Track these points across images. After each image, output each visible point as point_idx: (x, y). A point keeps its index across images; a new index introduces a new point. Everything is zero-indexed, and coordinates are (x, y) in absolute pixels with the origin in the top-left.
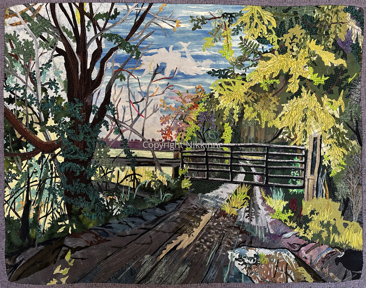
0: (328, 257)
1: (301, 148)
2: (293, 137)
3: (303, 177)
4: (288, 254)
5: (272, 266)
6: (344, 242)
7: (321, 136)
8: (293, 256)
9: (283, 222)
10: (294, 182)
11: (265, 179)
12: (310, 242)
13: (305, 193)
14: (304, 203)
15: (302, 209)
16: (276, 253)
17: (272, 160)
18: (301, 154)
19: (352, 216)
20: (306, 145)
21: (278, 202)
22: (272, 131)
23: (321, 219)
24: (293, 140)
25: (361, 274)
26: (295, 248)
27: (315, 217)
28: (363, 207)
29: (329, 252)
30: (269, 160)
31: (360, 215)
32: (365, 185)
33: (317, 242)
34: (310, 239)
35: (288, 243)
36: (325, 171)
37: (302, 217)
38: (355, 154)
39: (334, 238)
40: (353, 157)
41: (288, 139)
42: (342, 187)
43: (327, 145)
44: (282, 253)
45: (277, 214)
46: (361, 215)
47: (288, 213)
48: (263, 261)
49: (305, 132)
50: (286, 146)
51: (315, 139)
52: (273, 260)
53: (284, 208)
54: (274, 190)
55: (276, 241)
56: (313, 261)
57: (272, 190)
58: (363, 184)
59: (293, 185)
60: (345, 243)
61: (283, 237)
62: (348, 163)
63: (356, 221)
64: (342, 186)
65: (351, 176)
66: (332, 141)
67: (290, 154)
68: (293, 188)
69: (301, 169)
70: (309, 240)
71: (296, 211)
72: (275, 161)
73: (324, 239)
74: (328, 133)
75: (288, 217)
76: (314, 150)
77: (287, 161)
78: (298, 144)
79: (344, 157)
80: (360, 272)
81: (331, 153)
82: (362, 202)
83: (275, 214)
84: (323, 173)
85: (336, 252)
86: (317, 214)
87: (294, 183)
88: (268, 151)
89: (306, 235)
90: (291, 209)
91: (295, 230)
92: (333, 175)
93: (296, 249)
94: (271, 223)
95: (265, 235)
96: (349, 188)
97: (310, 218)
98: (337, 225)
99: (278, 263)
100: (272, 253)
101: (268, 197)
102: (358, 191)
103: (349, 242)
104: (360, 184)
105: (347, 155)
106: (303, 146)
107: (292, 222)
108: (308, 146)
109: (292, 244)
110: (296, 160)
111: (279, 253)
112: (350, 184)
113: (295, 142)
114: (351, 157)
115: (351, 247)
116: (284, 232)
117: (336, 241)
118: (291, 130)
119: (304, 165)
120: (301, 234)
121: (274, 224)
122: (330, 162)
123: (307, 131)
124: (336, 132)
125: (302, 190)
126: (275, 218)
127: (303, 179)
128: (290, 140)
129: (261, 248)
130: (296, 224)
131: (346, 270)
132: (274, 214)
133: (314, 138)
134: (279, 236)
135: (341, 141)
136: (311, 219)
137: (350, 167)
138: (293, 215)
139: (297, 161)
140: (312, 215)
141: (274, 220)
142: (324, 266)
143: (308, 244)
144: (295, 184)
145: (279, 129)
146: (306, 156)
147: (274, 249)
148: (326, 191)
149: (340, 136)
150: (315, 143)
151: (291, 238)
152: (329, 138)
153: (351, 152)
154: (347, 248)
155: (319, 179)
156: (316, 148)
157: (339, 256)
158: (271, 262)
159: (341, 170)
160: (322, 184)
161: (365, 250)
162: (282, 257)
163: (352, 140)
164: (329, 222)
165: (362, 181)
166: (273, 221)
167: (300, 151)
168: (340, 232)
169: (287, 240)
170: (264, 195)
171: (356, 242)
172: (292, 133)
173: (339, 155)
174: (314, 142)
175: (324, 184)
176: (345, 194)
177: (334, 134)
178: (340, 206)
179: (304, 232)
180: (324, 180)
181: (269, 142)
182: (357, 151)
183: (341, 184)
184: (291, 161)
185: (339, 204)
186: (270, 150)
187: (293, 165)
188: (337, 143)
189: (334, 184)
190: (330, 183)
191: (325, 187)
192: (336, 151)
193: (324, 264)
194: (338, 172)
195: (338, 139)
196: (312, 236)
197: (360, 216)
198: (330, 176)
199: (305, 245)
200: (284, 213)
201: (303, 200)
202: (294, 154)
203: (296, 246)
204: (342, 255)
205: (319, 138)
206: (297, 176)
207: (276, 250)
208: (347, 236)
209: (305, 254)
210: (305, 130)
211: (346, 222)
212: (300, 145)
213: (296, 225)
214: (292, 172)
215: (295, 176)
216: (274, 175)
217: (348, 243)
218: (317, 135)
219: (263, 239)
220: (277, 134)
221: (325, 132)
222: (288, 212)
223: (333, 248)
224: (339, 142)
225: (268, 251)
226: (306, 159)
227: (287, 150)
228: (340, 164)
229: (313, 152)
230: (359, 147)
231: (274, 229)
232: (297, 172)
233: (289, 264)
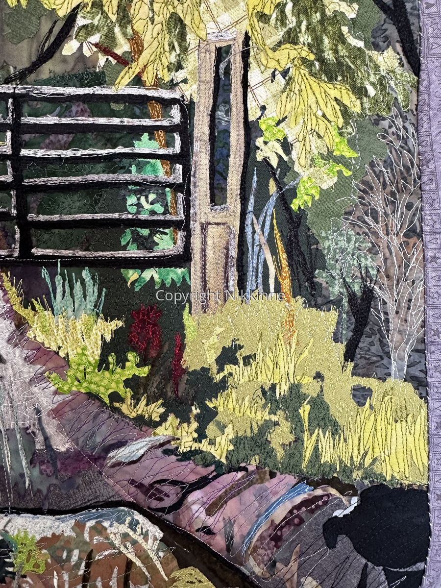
0: (296, 521)
1: (166, 94)
2: (123, 47)
3: (181, 216)
4: (133, 525)
5: (66, 577)
6: (357, 460)
7: (247, 38)
8: (156, 532)
9: (107, 401)
10: (145, 238)
11: (17, 236)
12: (221, 470)
13: (195, 282)
14: (189, 321)
15: (182, 347)
16: (79, 527)
17: (40, 153)
18: (165, 123)
19: (386, 359)
20: (185, 81)
21: (79, 325)
22: (31, 22)
23: (265, 379)
24: (124, 61)
25: (423, 572)
26: (161, 499)
27: (239, 373)
28: (429, 321)
29: (298, 500)
30: (24, 152)
31: (416, 351)
32: (433, 233)
33: (251, 468)
34: (224, 460)
35: (133, 482)
36: (272, 187)
37: (185, 377)
38: (394, 111)
39: (316, 448)
40: (385, 124)
41: (102, 60)
42: (343, 251)
43: (274, 75)
44: (106, 524)
45: (80, 375)
46: (420, 351)
47: (123, 367)
48: (28, 561)
49: (177, 24)
50: (98, 90)
51: (222, 53)
52: (69, 557)
53: (107, 349)
54: (59, 280)
55: (79, 481)
56: (237, 539)
57: (48, 280)
58: (426, 229)
59: (141, 253)
60: (362, 464)
61: (110, 463)
62: (363, 150)
63: (401, 377)
64: (343, 244)
65: (378, 201)
66: (294, 53)
67: (116, 121)
68: (141, 264)
69: (170, 186)
70: (219, 464)
71: (158, 355)
72: (53, 153)
73: (280, 453)
74: (273, 21)
75: (127, 383)
76: (220, 99)
77: (104, 152)
78: (148, 78)
79: (347, 123)
80: (420, 566)
81: (289, 106)
82: (425, 302)
83: (71, 373)
84: (263, 196)
85: (325, 499)
86: (247, 360)
87: (146, 244)
88: (18, 113)
89: (204, 446)
90: (134, 349)
91: (160, 430)
92: (305, 203)
93: (167, 503)
94: (57, 412)
95: (31, 462)
96: (373, 251)
97: (219, 377)
98: (328, 398)
99: (88, 566)
100: (65, 526)
101: (34, 309)
102: (409, 260)
103: (374, 460)
104: (414, 233)
105: (362, 115)
106: (172, 85)
107: (143, 402)
108: (195, 87)
109: (151, 485)
110: (144, 145)
111: (91, 528)
112: (375, 234)
113: (135, 69)
114: (376, 123)
115: (382, 476)
116: (110, 440)
117: (326, 458)
118: (114, 18)
119: (179, 167)
120: (187, 443)
121: (70, 415)
122: (287, 146)
123: (187, 22)
124: (308, 15)
125: (180, 271)
126: (70, 391)
127: (184, 226)
128: (114, 62)
129: (18, 511)
130: (163, 405)
131: (366, 566)
132: (63, 377)
133: (219, 50)
134: (95, 459)
135: (329, 55)
136: (224, 380)
137: (372, 165)
138: (144, 371)
139: (147, 151)
140: (228, 368)
141: (68, 397)
142: (278, 554)
143: (215, 477)
144: (150, 249)
145: (61, 13)
146: (185, 129)
147: (74, 511)
148: (279, 268)
149: (324, 30)
150: (221, 71)
151: (146, 463)
152: (280, 44)
153: (375, 101)
154: (366, 482)
155: (248, 222)
156: (229, 91)
157: (339, 513)
158: (59, 563)
159: (335, 179)
160: (263, 240)
161: (437, 485)
162: (107, 538)
163: (377, 47)
164: (295, 389)
165: (421, 220)
166: (65, 404)
167: (158, 107)
168: (341, 422)
169: (127, 473)
170: (16, 300)
171: (400, 455)
172: (117, 29)
173: (324, 116)
174: (217, 67)
175: (271, 241)
176: (358, 274)
177: (299, 23)
178: (338, 323)
179: (196, 435)
180: (268, 223)
181: (22, 77)
182: (401, 99)
183: (341, 235)
184: (120, 150)
185: (333, 315)
186: (26, 109)
187: (133, 169)
188: (311, 64)
189: (312, 240)
190: (296, 236)
191: (274, 252)
192: (312, 100)
193: (278, 547)
194: (325, 187)
195: (316, 47)
196: (231, 448)
197: (416, 357)
198: (294, 206)
199: (202, 483)
200: (107, 369)
201: (187, 310)
202: (136, 122)
203: (166, 488)
204: (351, 509)
205: (238, 48)
206: (153, 213)
207: (79, 517)
208: (367, 435)
209: (203, 515)
210: (174, 15)
211: (365, 382)
212: (158, 83)
213: (162, 410)
214: (132, 200)
215: (143, 216)
216: (56, 217)
217: (372, 464)
218: (228, 36)
219: (22, 475)
220: (52, 39)
221: (263, 17)
222: (122, 361)
223: (316, 485)
224: (321, 59)
225: (49, 523)
226: (187, 142)
227: (104, 106)
228: (330, 152)
229: (215, 108)
230: (409, 76)
231: (71, 433)
232: (152, 197)
233: (138, 563)
